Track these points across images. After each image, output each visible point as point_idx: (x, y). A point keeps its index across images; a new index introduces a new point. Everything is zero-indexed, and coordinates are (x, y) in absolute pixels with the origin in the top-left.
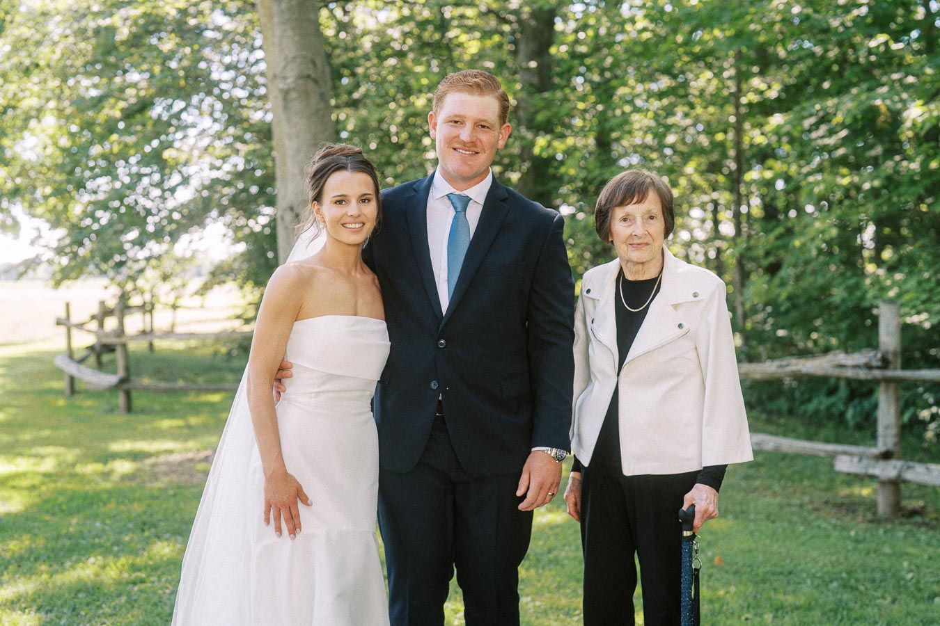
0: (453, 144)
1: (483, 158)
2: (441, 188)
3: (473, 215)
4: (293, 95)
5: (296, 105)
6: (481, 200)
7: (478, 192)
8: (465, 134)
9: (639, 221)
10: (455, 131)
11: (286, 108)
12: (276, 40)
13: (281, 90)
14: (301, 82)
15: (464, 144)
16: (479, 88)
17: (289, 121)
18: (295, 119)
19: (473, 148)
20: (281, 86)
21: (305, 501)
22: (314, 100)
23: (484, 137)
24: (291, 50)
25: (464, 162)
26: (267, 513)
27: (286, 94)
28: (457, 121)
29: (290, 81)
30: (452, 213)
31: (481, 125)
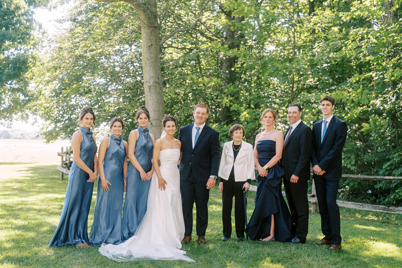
0: (198, 117)
1: (203, 120)
2: (195, 126)
3: (200, 131)
4: (152, 87)
5: (153, 91)
6: (202, 128)
7: (202, 127)
8: (200, 115)
9: (239, 133)
10: (198, 115)
11: (149, 91)
12: (148, 71)
13: (148, 86)
14: (155, 84)
15: (200, 117)
16: (203, 107)
17: (150, 95)
18: (152, 95)
19: (201, 118)
20: (148, 85)
21: (166, 184)
22: (158, 89)
23: (204, 116)
24: (152, 75)
25: (200, 120)
26: (159, 186)
27: (150, 87)
28: (198, 113)
29: (151, 83)
30: (196, 131)
31: (203, 114)
